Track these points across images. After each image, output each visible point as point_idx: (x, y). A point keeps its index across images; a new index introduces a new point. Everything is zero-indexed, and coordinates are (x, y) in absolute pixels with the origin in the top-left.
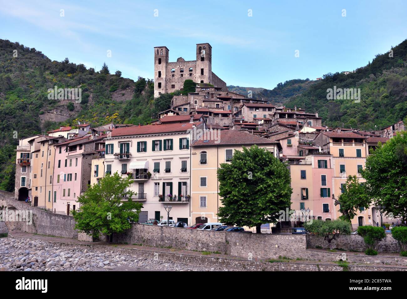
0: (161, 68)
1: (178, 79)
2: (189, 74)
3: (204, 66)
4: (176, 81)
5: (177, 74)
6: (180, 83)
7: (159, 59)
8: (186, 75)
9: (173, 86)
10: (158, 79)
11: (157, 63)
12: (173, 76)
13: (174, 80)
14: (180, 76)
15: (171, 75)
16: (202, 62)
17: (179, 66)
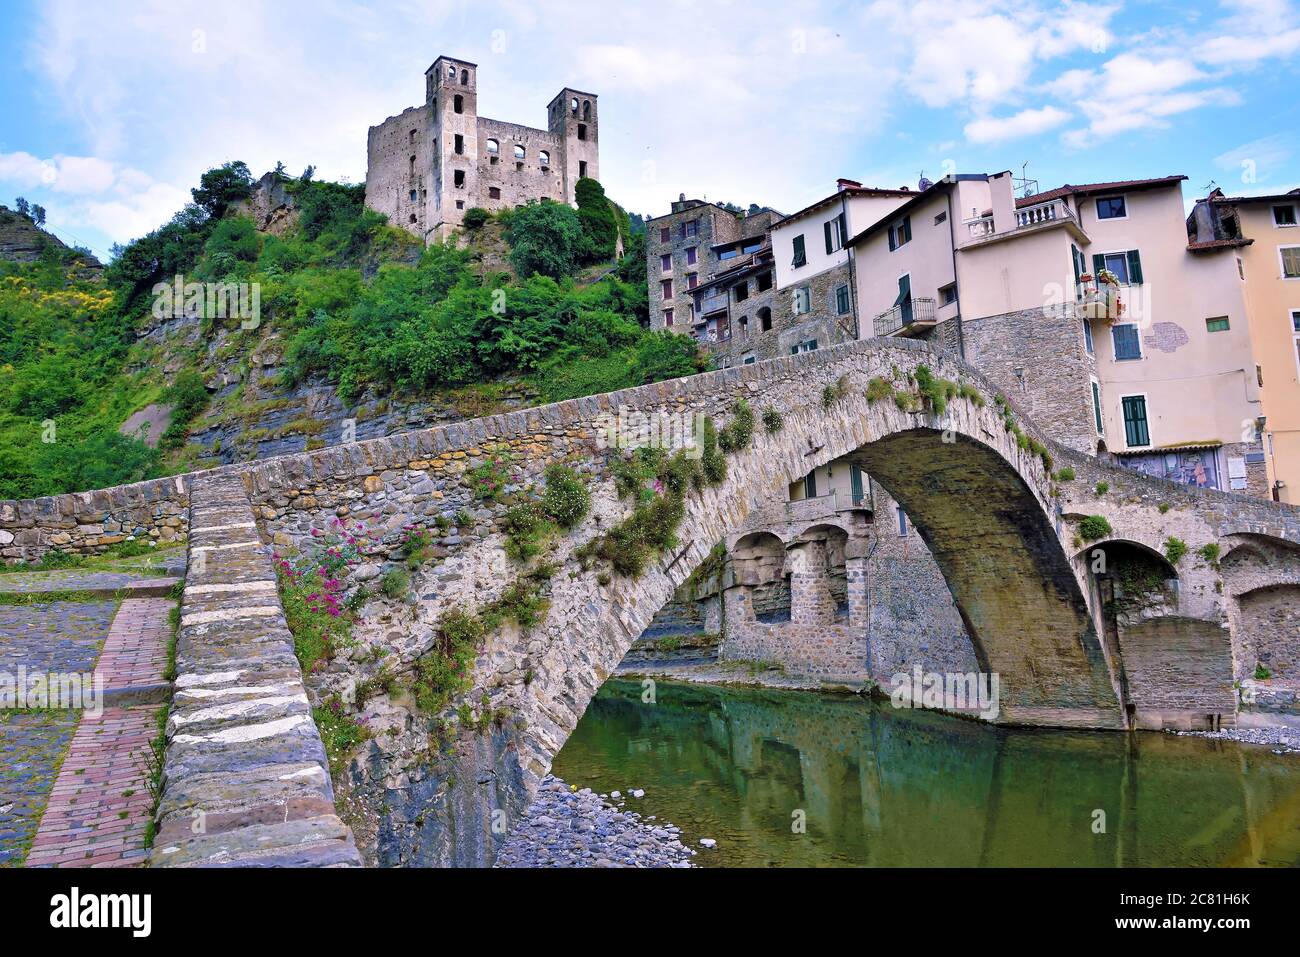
0: (463, 124)
1: (510, 174)
2: (540, 166)
3: (589, 156)
4: (505, 178)
5: (507, 157)
6: (516, 188)
7: (456, 96)
8: (533, 168)
9: (495, 193)
10: (452, 158)
11: (451, 109)
12: (494, 160)
13: (495, 173)
14: (515, 168)
15: (489, 159)
16: (581, 142)
17: (511, 137)
